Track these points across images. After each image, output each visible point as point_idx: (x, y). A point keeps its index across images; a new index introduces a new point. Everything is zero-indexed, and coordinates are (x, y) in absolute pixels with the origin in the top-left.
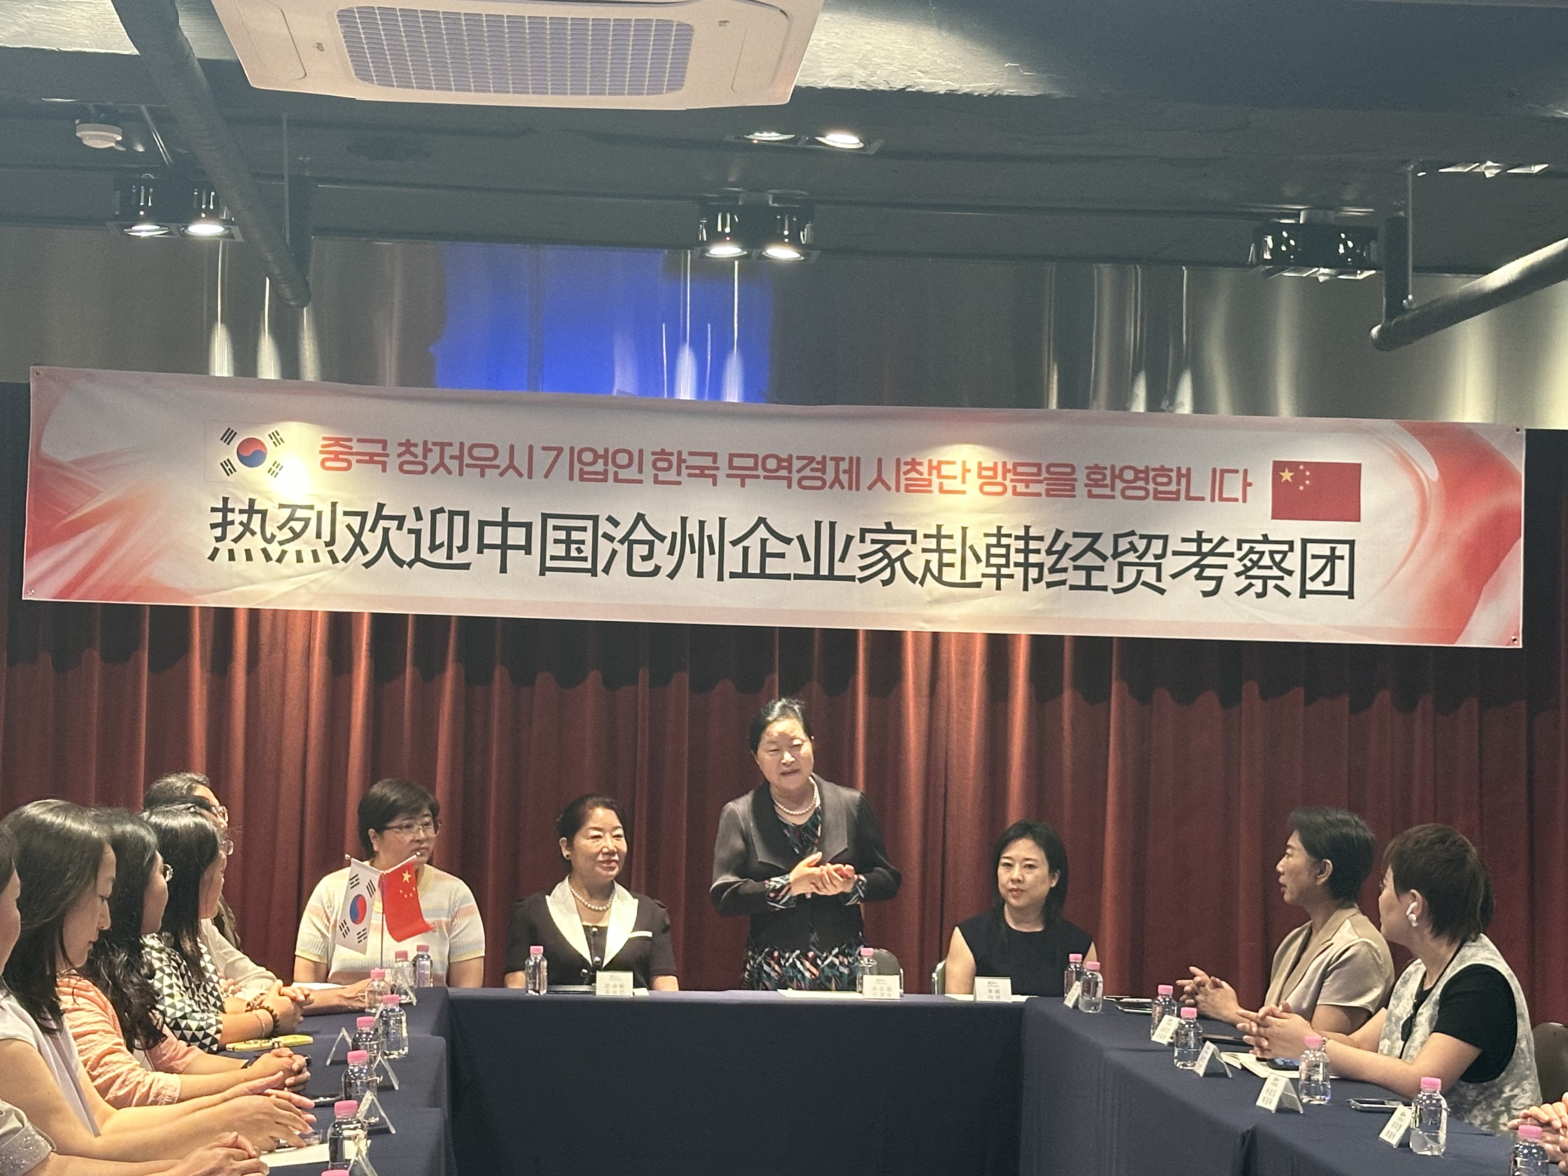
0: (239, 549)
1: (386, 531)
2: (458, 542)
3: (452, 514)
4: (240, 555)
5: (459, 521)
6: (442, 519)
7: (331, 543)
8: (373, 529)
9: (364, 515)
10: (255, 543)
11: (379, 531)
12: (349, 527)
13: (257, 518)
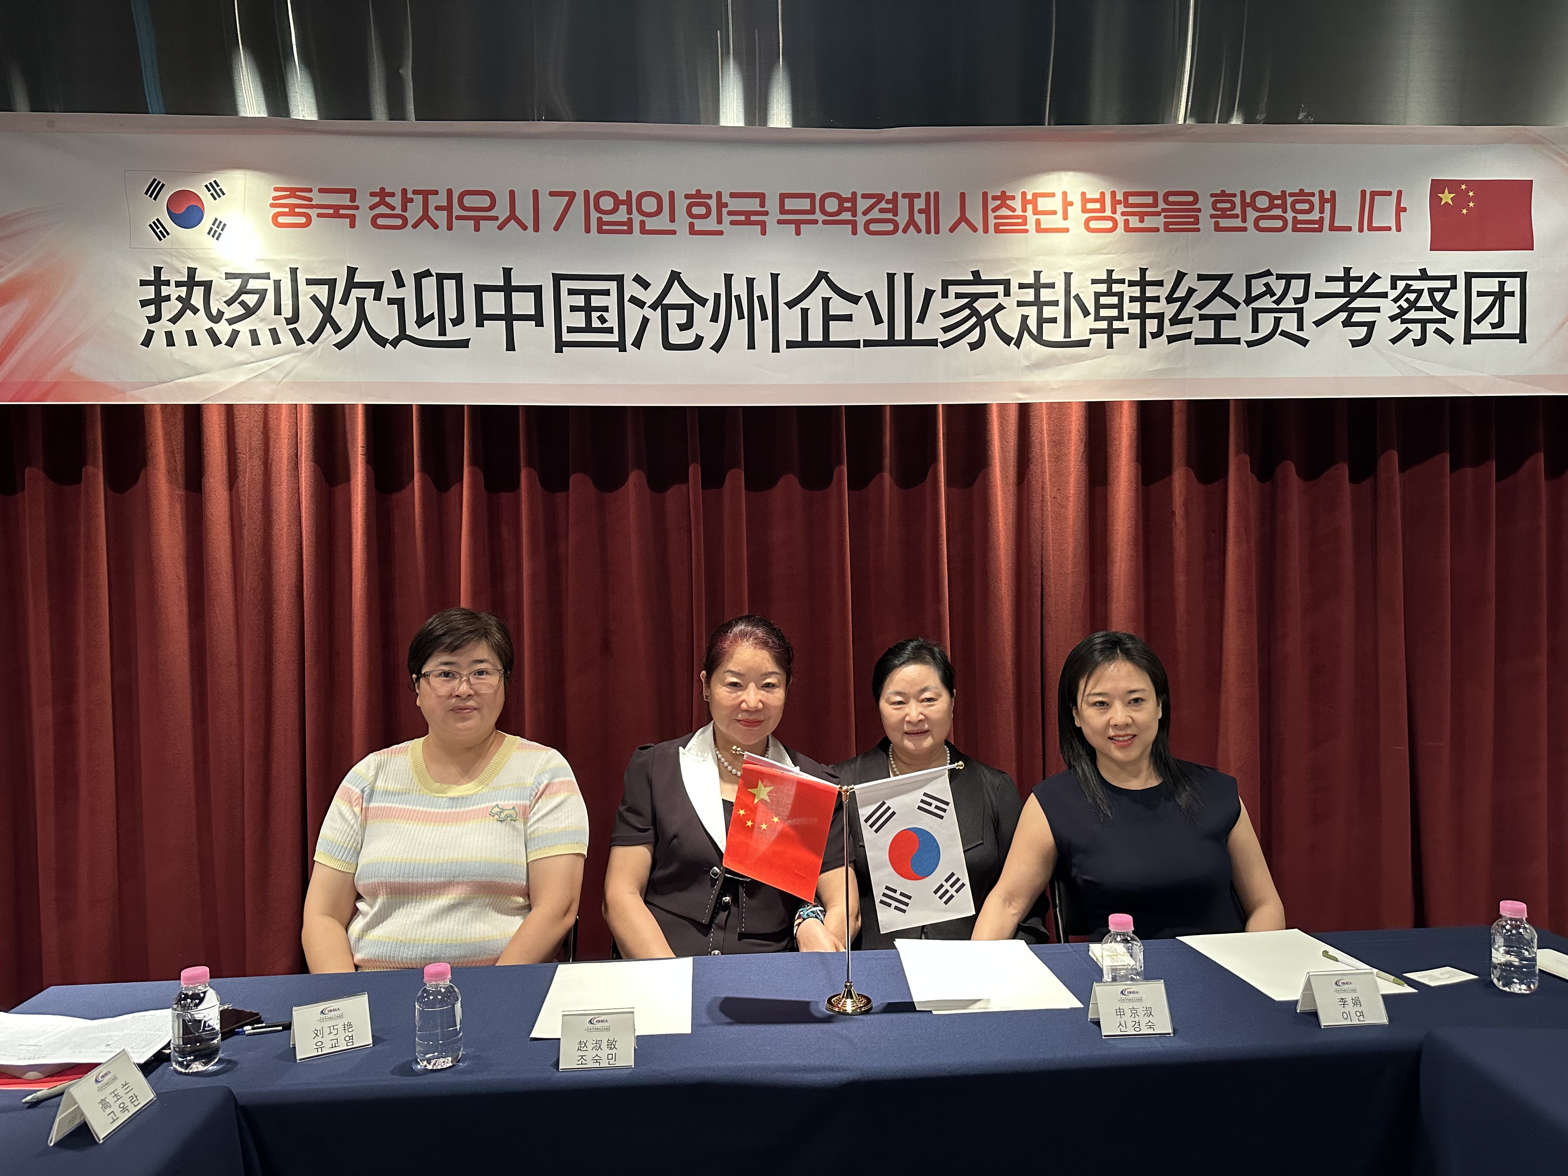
0: (179, 330)
1: (361, 302)
2: (451, 312)
3: (441, 278)
4: (181, 339)
5: (450, 286)
6: (429, 285)
7: (294, 318)
8: (344, 301)
9: (331, 283)
10: (199, 323)
11: (352, 302)
12: (315, 299)
13: (198, 292)
